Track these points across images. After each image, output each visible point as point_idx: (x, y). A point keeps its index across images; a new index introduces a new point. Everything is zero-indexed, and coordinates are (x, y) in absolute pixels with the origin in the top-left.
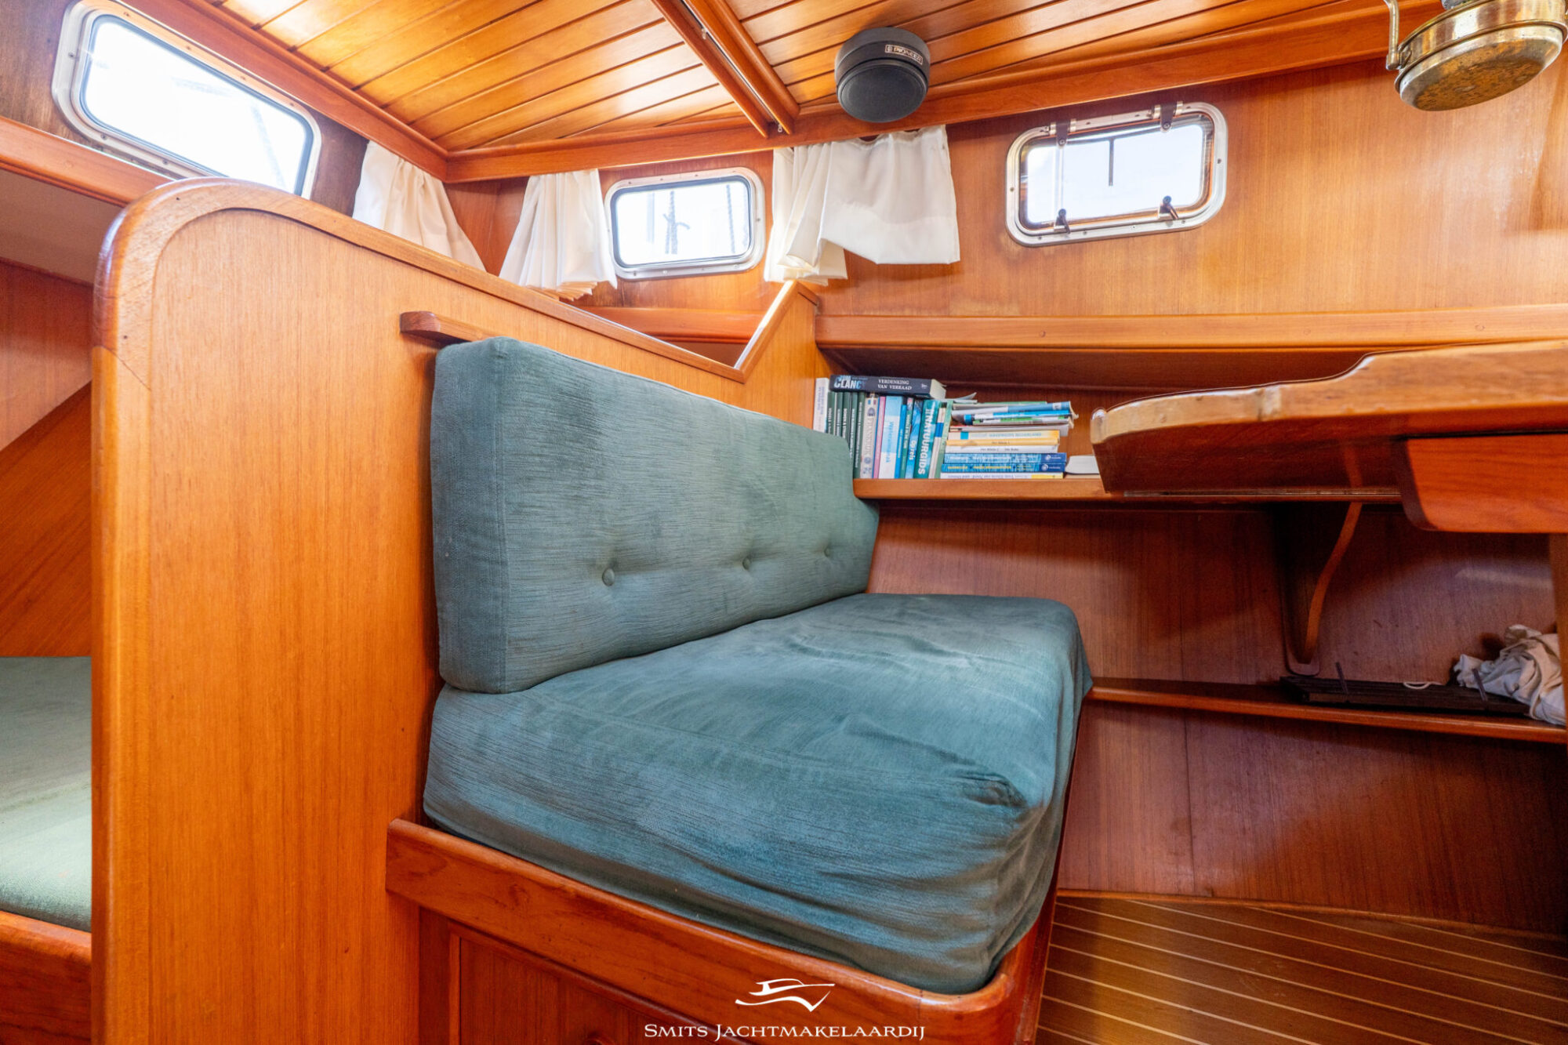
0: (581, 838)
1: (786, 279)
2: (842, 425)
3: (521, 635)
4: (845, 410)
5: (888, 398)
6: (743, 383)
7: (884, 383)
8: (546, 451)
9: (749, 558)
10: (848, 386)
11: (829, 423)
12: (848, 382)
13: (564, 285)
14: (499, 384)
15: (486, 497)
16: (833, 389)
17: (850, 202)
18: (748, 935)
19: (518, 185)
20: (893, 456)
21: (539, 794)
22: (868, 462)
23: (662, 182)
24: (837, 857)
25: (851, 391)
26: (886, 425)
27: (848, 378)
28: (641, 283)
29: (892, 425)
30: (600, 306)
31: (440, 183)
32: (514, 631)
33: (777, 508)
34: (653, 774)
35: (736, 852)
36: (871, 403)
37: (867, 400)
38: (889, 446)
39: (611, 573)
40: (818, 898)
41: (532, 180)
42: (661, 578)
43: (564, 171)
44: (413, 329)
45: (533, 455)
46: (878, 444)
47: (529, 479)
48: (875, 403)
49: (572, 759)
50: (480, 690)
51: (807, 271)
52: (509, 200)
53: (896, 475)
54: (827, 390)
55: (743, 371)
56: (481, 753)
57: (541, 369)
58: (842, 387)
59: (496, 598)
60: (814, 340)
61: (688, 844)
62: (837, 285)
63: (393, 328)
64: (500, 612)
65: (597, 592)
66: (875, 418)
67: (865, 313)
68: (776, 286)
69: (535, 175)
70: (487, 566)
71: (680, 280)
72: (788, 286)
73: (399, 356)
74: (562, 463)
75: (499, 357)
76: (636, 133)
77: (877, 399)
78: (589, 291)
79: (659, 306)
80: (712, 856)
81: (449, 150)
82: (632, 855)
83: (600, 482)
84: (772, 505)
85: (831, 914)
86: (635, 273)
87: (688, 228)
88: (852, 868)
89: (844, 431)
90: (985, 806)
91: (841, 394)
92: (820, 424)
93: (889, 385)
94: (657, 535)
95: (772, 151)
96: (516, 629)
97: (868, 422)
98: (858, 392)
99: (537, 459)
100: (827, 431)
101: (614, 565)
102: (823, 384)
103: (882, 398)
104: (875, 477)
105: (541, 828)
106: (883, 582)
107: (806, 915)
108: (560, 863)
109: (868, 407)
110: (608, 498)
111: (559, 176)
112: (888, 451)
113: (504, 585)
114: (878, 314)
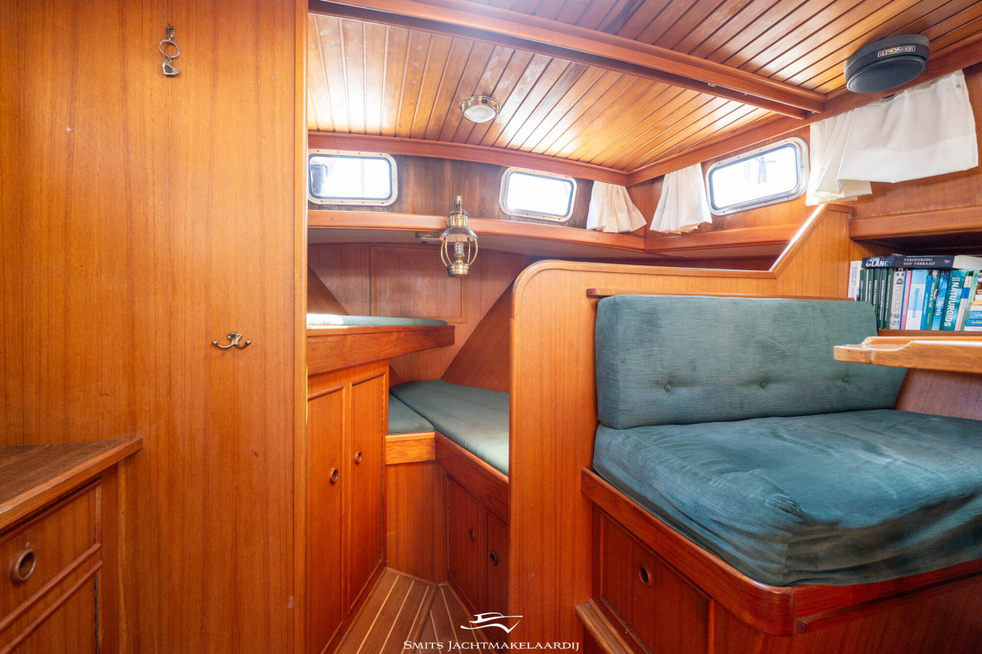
0: (636, 488)
1: (821, 203)
2: (873, 292)
3: (624, 408)
4: (876, 281)
5: (914, 271)
6: (775, 279)
7: (909, 260)
8: (635, 338)
9: (763, 382)
10: (877, 265)
11: (862, 290)
12: (878, 262)
13: (681, 227)
14: (617, 314)
15: (612, 356)
16: (863, 266)
17: (865, 149)
18: (685, 535)
19: (661, 178)
20: (919, 314)
21: (625, 468)
22: (896, 316)
23: (740, 158)
24: (717, 514)
25: (881, 268)
26: (913, 290)
27: (877, 260)
28: (727, 217)
29: (918, 290)
30: (704, 232)
31: (624, 188)
32: (621, 407)
33: (788, 354)
34: (660, 469)
35: (683, 504)
36: (898, 276)
37: (896, 273)
38: (915, 306)
39: (669, 387)
40: (709, 528)
41: (667, 176)
42: (696, 391)
43: (681, 168)
44: (590, 294)
45: (629, 340)
46: (905, 305)
47: (628, 349)
48: (903, 275)
49: (635, 458)
50: (610, 427)
51: (835, 197)
52: (657, 185)
53: (922, 327)
54: (859, 268)
55: (775, 272)
56: (608, 449)
57: (633, 306)
58: (872, 266)
59: (615, 394)
60: (848, 236)
61: (668, 497)
62: (864, 199)
63: (584, 294)
64: (616, 399)
65: (660, 394)
66: (902, 285)
67: (893, 213)
68: (812, 208)
69: (667, 173)
70: (612, 382)
71: (752, 211)
72: (821, 207)
73: (586, 304)
74: (642, 342)
75: (617, 304)
76: (720, 139)
77: (904, 272)
78: (696, 228)
79: (739, 228)
80: (675, 503)
81: (628, 172)
82: (650, 496)
83: (662, 348)
84: (784, 352)
85: (713, 536)
86: (724, 212)
87: (775, 162)
88: (722, 520)
89: (875, 296)
90: (784, 513)
91: (873, 270)
92: (853, 292)
93: (913, 262)
94: (695, 369)
95: (809, 125)
96: (622, 406)
97: (897, 290)
98: (887, 268)
99: (631, 341)
100: (859, 299)
101: (670, 383)
102: (857, 266)
103: (909, 272)
104: (902, 328)
105: (624, 479)
106: (913, 402)
107: (704, 533)
108: (629, 493)
109: (896, 278)
110: (665, 354)
111: (680, 171)
112: (914, 310)
113: (618, 389)
114: (904, 212)
